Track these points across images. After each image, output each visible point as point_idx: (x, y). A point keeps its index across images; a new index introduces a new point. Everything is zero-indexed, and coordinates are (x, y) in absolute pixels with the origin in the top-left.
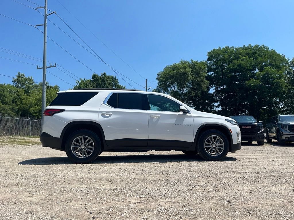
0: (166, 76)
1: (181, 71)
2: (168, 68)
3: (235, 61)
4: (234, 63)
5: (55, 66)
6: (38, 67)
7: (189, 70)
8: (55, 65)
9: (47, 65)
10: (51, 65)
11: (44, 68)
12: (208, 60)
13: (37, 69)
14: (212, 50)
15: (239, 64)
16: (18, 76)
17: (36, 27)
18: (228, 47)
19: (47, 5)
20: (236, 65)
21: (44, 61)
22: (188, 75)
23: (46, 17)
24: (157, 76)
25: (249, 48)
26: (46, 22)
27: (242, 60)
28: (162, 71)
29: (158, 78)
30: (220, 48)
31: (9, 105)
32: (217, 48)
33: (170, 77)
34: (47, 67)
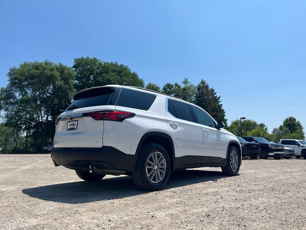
0: (24, 73)
1: (48, 72)
2: (25, 64)
3: (105, 75)
4: (103, 77)
7: (57, 74)
12: (74, 67)
14: (80, 57)
15: (108, 78)
18: (96, 59)
20: (106, 79)
22: (56, 79)
24: (9, 71)
25: (115, 65)
27: (111, 75)
28: (18, 67)
29: (9, 74)
30: (88, 58)
32: (85, 57)
33: (31, 77)
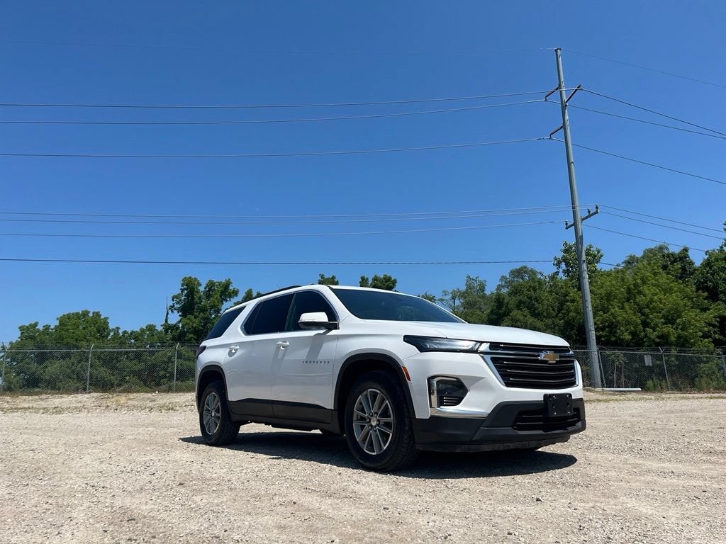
5: (597, 212)
6: (567, 224)
8: (597, 208)
9: (581, 214)
10: (589, 212)
11: (575, 224)
13: (567, 228)
16: (566, 251)
17: (550, 139)
19: (562, 79)
21: (573, 208)
23: (564, 107)
26: (567, 117)
31: (544, 317)
34: (583, 220)
